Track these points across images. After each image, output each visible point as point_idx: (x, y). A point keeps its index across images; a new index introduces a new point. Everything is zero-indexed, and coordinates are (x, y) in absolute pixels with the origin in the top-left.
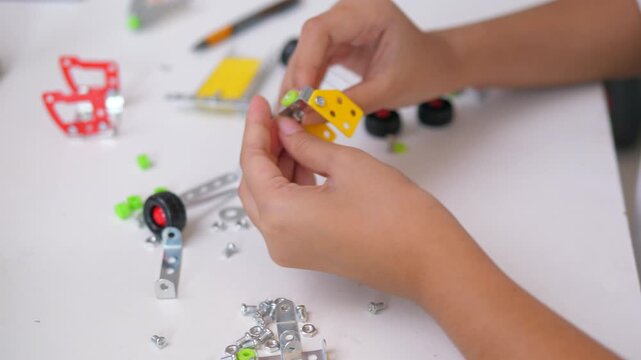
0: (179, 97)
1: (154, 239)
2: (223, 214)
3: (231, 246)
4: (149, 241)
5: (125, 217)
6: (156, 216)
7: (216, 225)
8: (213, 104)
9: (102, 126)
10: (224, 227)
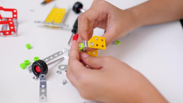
0: (39, 22)
1: (36, 78)
2: (59, 67)
3: (65, 81)
4: (34, 78)
5: (24, 68)
6: (37, 69)
7: (58, 72)
8: (51, 25)
9: (12, 33)
10: (61, 73)
